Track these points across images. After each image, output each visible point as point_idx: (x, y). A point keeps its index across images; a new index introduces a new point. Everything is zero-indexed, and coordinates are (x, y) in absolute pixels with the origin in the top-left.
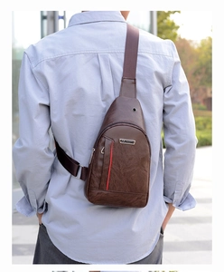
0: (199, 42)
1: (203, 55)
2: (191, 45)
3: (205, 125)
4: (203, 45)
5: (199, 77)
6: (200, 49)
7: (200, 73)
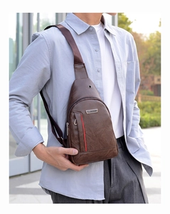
0: (148, 36)
1: (152, 47)
2: (142, 38)
3: (153, 108)
4: (151, 38)
5: (149, 67)
6: (149, 41)
7: (149, 63)
